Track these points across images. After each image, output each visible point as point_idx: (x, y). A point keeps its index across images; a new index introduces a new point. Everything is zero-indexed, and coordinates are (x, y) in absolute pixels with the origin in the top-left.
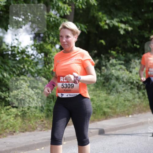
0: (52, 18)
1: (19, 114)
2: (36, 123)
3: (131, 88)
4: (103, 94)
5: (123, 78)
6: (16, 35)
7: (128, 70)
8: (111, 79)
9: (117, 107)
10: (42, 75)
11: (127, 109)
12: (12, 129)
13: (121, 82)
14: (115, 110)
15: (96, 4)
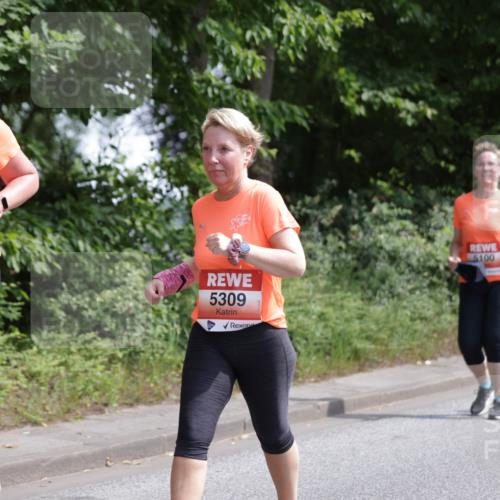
0: (213, 87)
1: (120, 355)
2: (166, 379)
3: (432, 285)
4: (352, 300)
5: (408, 256)
6: (111, 136)
7: (422, 235)
8: (376, 259)
9: (391, 336)
10: (182, 247)
11: (419, 343)
12: (100, 396)
13: (403, 266)
14: (386, 345)
15: (334, 49)
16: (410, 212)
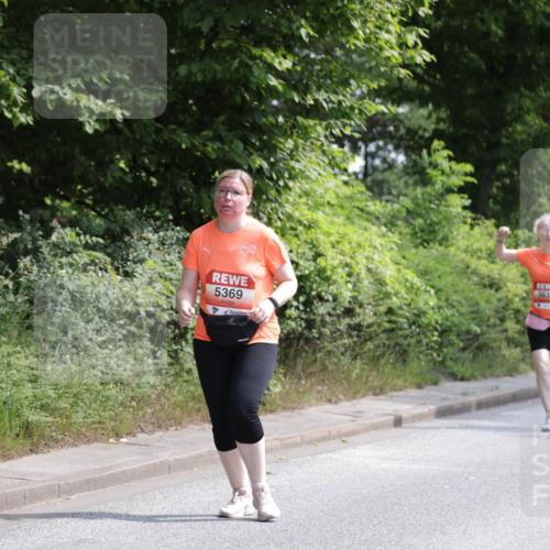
4: (22, 356)
9: (74, 405)
11: (112, 414)
14: (68, 417)
16: (101, 241)
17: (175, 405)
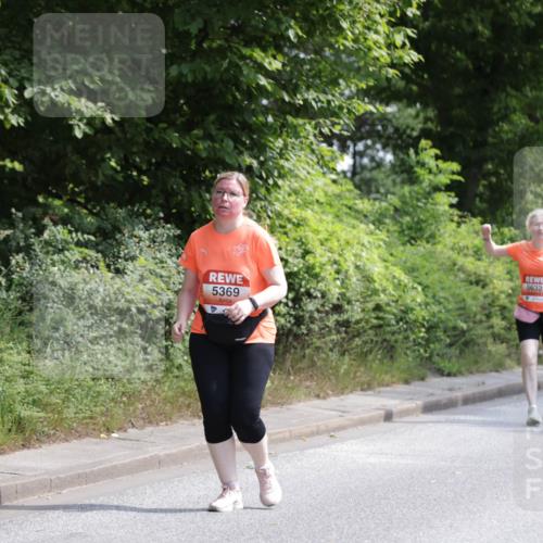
17: (166, 400)
